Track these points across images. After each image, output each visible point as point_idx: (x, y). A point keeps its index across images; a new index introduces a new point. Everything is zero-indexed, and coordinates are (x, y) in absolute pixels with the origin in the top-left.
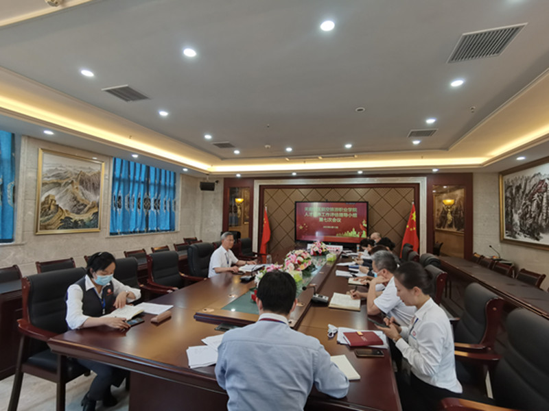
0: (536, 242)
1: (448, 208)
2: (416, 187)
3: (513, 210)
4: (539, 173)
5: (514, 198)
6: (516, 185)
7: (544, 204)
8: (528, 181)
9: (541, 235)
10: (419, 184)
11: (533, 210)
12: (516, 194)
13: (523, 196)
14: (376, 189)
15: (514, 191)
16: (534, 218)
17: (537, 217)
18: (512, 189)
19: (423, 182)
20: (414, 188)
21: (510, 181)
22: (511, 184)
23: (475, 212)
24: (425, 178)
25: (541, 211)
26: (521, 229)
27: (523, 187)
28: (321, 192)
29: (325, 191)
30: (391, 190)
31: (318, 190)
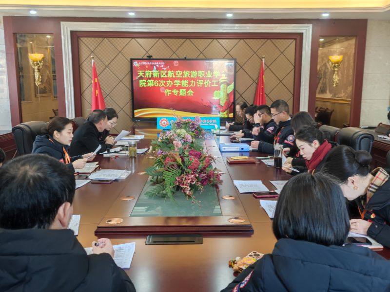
1: (335, 66)
2: (298, 38)
10: (301, 34)
14: (247, 41)
19: (307, 31)
20: (296, 39)
23: (365, 71)
24: (311, 26)
28: (171, 44)
29: (177, 43)
30: (267, 43)
31: (166, 42)
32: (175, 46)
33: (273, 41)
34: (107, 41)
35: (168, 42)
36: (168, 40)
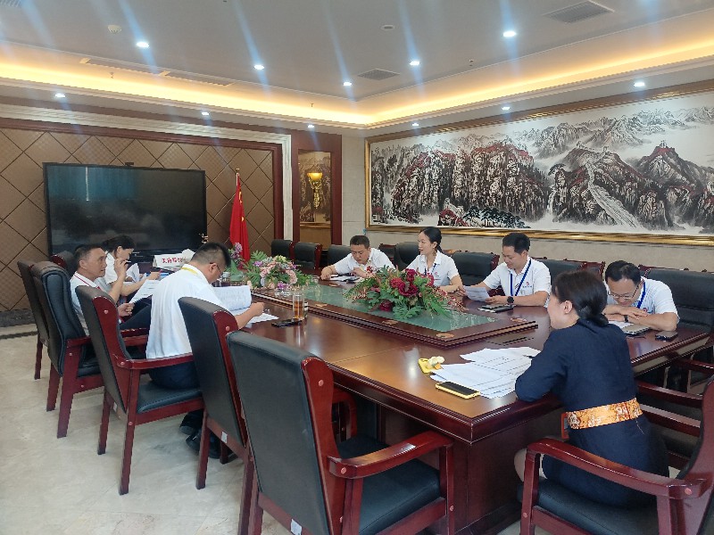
0: (414, 225)
1: (315, 184)
2: (276, 149)
3: (384, 188)
4: (421, 145)
5: (386, 174)
6: (388, 157)
7: (425, 181)
8: (406, 153)
9: (421, 216)
10: (280, 146)
11: (411, 188)
12: (388, 168)
13: (398, 170)
15: (386, 164)
16: (413, 197)
17: (416, 197)
18: (383, 162)
19: (286, 142)
20: (272, 151)
21: (380, 151)
22: (382, 156)
24: (290, 137)
25: (420, 191)
26: (394, 211)
27: (398, 160)
28: (111, 145)
29: (119, 143)
30: (240, 153)
31: (103, 141)
32: (116, 148)
33: (248, 151)
35: (106, 142)
36: (105, 138)
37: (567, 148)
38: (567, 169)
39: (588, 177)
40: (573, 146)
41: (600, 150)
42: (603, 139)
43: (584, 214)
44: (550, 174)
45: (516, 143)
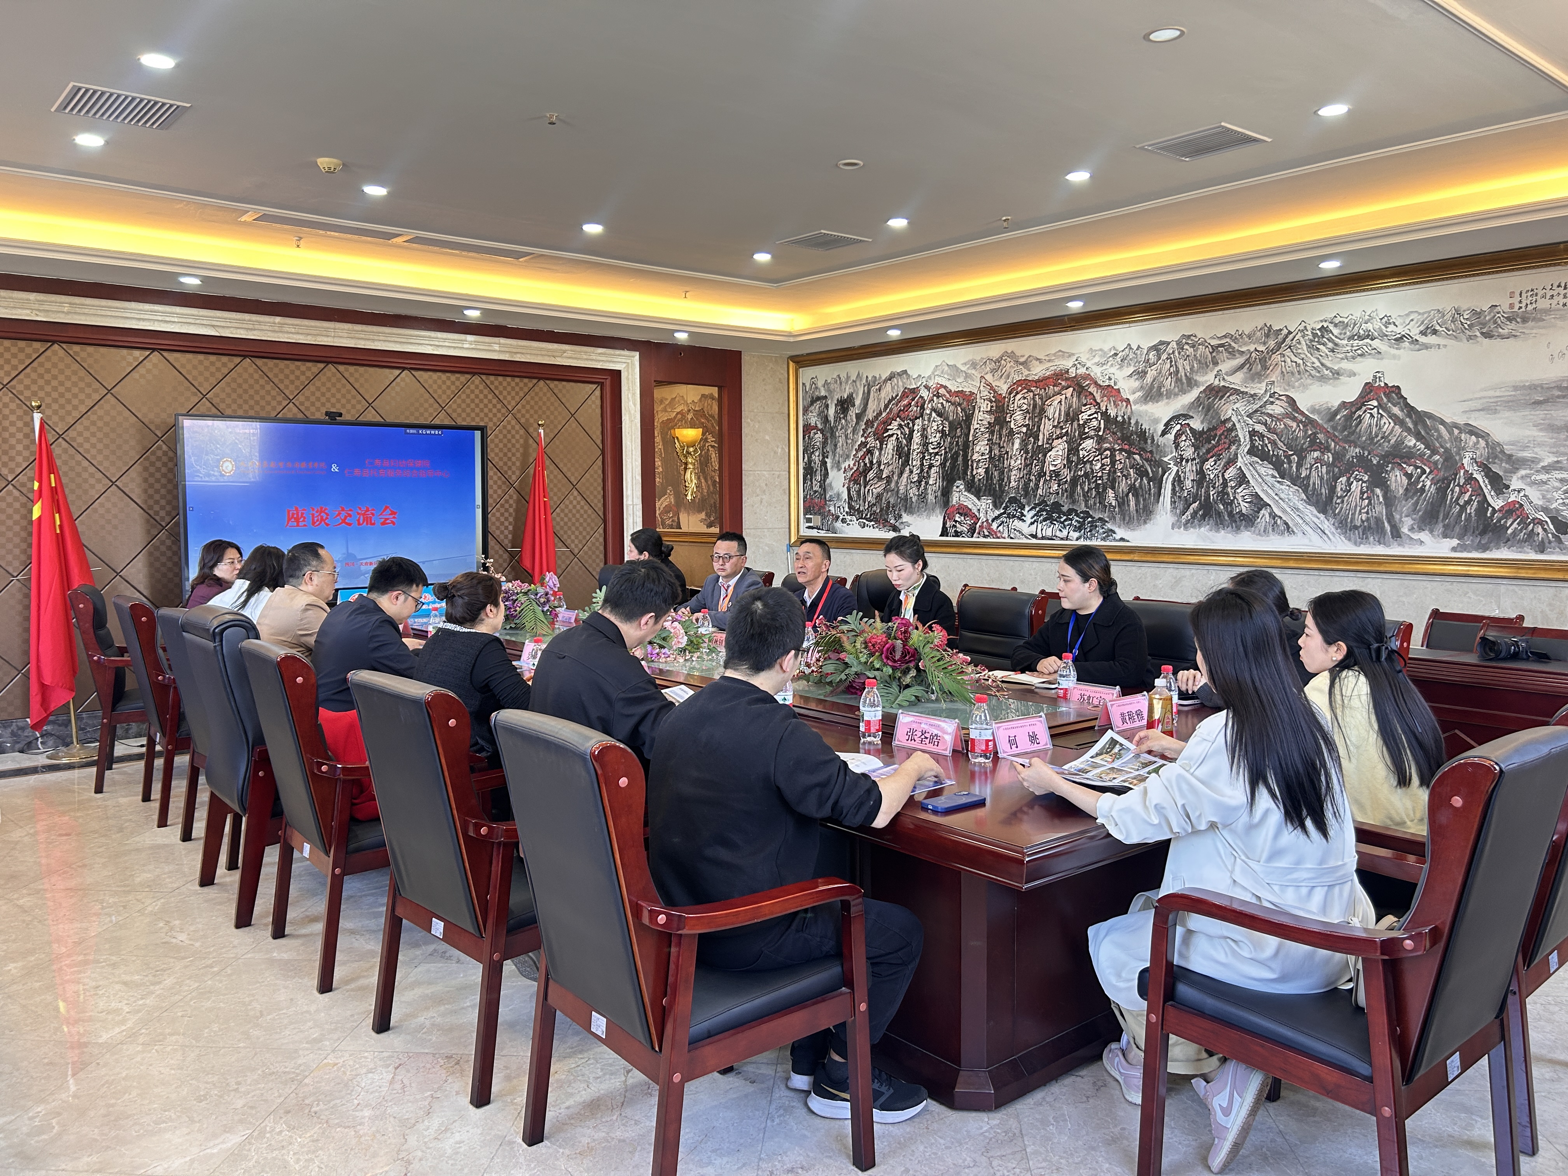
2: (608, 381)
3: (828, 461)
4: (905, 372)
5: (832, 431)
6: (837, 396)
7: (914, 446)
8: (873, 389)
9: (906, 518)
10: (616, 375)
11: (884, 460)
12: (837, 419)
13: (857, 423)
15: (831, 411)
16: (889, 479)
17: (896, 478)
18: (827, 406)
19: (630, 367)
20: (602, 385)
21: (820, 384)
22: (823, 393)
23: (746, 464)
24: (636, 356)
25: (906, 463)
26: (850, 507)
27: (858, 402)
28: (281, 376)
29: (297, 373)
30: (536, 389)
31: (265, 369)
32: (292, 382)
33: (552, 384)
34: (61, 353)
35: (271, 370)
36: (271, 363)
37: (1197, 384)
38: (1197, 424)
39: (1236, 441)
40: (1208, 378)
41: (1259, 388)
42: (1265, 368)
43: (1231, 514)
44: (1164, 433)
45: (1096, 372)
